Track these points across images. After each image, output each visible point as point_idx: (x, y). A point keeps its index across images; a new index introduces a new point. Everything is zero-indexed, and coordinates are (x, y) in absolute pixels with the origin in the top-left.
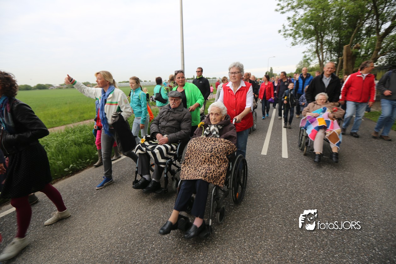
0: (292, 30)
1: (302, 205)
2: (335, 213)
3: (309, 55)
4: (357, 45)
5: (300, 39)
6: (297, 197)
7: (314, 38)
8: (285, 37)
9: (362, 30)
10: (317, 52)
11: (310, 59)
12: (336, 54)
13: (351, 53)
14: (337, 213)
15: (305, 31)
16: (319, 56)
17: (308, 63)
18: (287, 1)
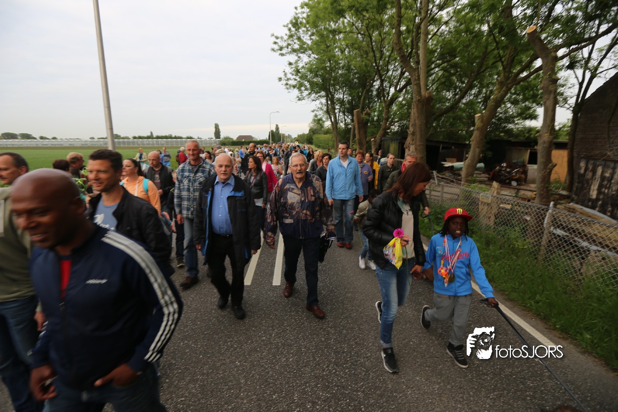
0: (296, 80)
1: (288, 365)
2: (327, 367)
3: (321, 114)
4: (367, 111)
5: (306, 93)
6: (282, 353)
7: (323, 93)
8: (287, 88)
9: (372, 91)
10: (328, 112)
11: (322, 120)
12: (350, 117)
13: (362, 119)
14: (328, 367)
15: (312, 84)
16: (331, 118)
17: (321, 125)
18: (285, 41)
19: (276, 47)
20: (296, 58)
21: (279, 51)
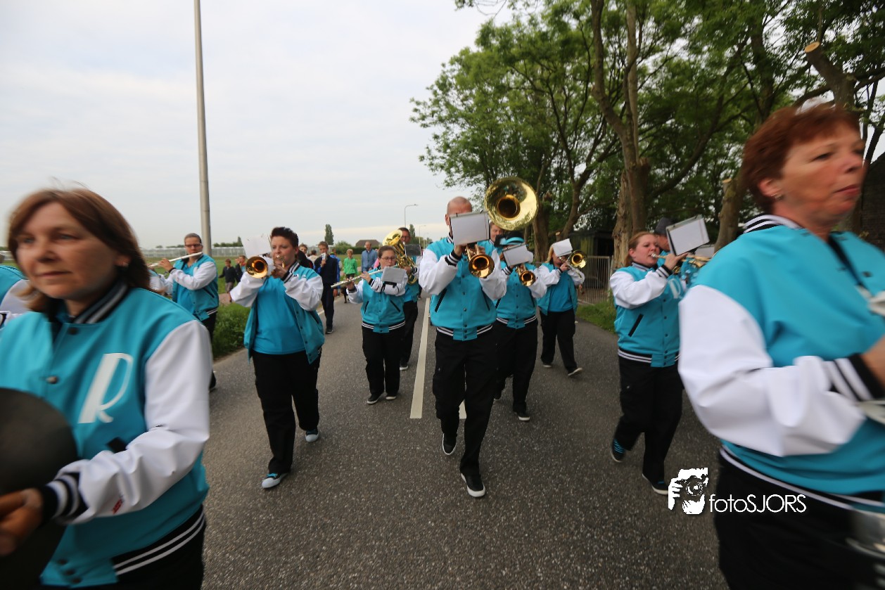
0: (443, 158)
4: (548, 195)
5: (457, 176)
7: (481, 176)
8: (432, 169)
13: (541, 206)
18: (429, 107)
19: (417, 115)
20: (444, 129)
21: (421, 121)
